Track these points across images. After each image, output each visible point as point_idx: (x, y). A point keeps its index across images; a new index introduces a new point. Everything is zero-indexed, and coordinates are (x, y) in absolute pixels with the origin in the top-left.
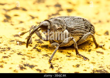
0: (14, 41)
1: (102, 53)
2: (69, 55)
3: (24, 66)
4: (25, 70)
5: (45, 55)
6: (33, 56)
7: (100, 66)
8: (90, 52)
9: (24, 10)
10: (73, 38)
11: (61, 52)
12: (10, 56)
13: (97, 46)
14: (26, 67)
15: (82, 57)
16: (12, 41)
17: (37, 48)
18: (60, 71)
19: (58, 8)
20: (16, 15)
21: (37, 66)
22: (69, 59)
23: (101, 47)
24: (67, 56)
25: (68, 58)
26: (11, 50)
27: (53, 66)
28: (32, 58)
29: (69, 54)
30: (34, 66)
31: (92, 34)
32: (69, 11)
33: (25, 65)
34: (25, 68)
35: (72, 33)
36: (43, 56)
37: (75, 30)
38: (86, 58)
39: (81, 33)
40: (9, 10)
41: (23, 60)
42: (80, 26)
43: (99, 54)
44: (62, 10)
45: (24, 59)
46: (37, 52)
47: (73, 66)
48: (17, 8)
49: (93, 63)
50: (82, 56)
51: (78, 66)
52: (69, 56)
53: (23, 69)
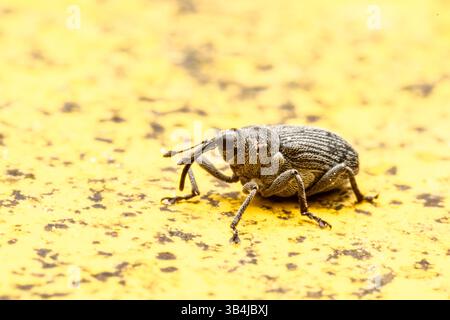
0: (158, 180)
1: (368, 213)
2: (285, 215)
3: (168, 236)
4: (170, 243)
5: (226, 214)
6: (196, 216)
7: (357, 241)
8: (340, 211)
9: (202, 113)
10: (296, 173)
11: (268, 208)
12: (140, 213)
13: (360, 198)
14: (174, 238)
15: (314, 221)
16: (154, 180)
17: (210, 197)
18: (253, 248)
19: (286, 113)
20: (179, 125)
21: (200, 236)
22: (283, 225)
23: (370, 200)
24: (280, 217)
25: (282, 221)
26: (146, 199)
27: (240, 237)
28: (194, 218)
29: (286, 213)
30: (194, 236)
31: (348, 168)
32: (312, 119)
33: (172, 234)
34: (169, 240)
35: (293, 160)
36: (221, 216)
37: (300, 153)
38: (324, 223)
39: (318, 161)
40: (163, 114)
41: (170, 223)
42: (316, 146)
43: (361, 215)
44: (294, 116)
45: (173, 220)
46: (210, 206)
47: (290, 239)
48: (184, 110)
49: (339, 234)
50: (315, 218)
51: (301, 239)
52: (285, 218)
53: (166, 242)
